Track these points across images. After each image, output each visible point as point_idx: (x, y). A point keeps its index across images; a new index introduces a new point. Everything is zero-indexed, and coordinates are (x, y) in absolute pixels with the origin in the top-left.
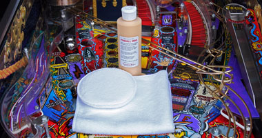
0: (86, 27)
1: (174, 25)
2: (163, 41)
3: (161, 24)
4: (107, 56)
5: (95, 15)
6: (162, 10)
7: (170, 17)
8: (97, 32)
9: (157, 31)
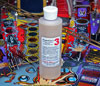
0: (11, 18)
1: (88, 17)
2: (78, 30)
3: (77, 16)
4: (28, 42)
5: (19, 6)
6: (78, 3)
7: (85, 10)
8: (20, 22)
9: (73, 23)
